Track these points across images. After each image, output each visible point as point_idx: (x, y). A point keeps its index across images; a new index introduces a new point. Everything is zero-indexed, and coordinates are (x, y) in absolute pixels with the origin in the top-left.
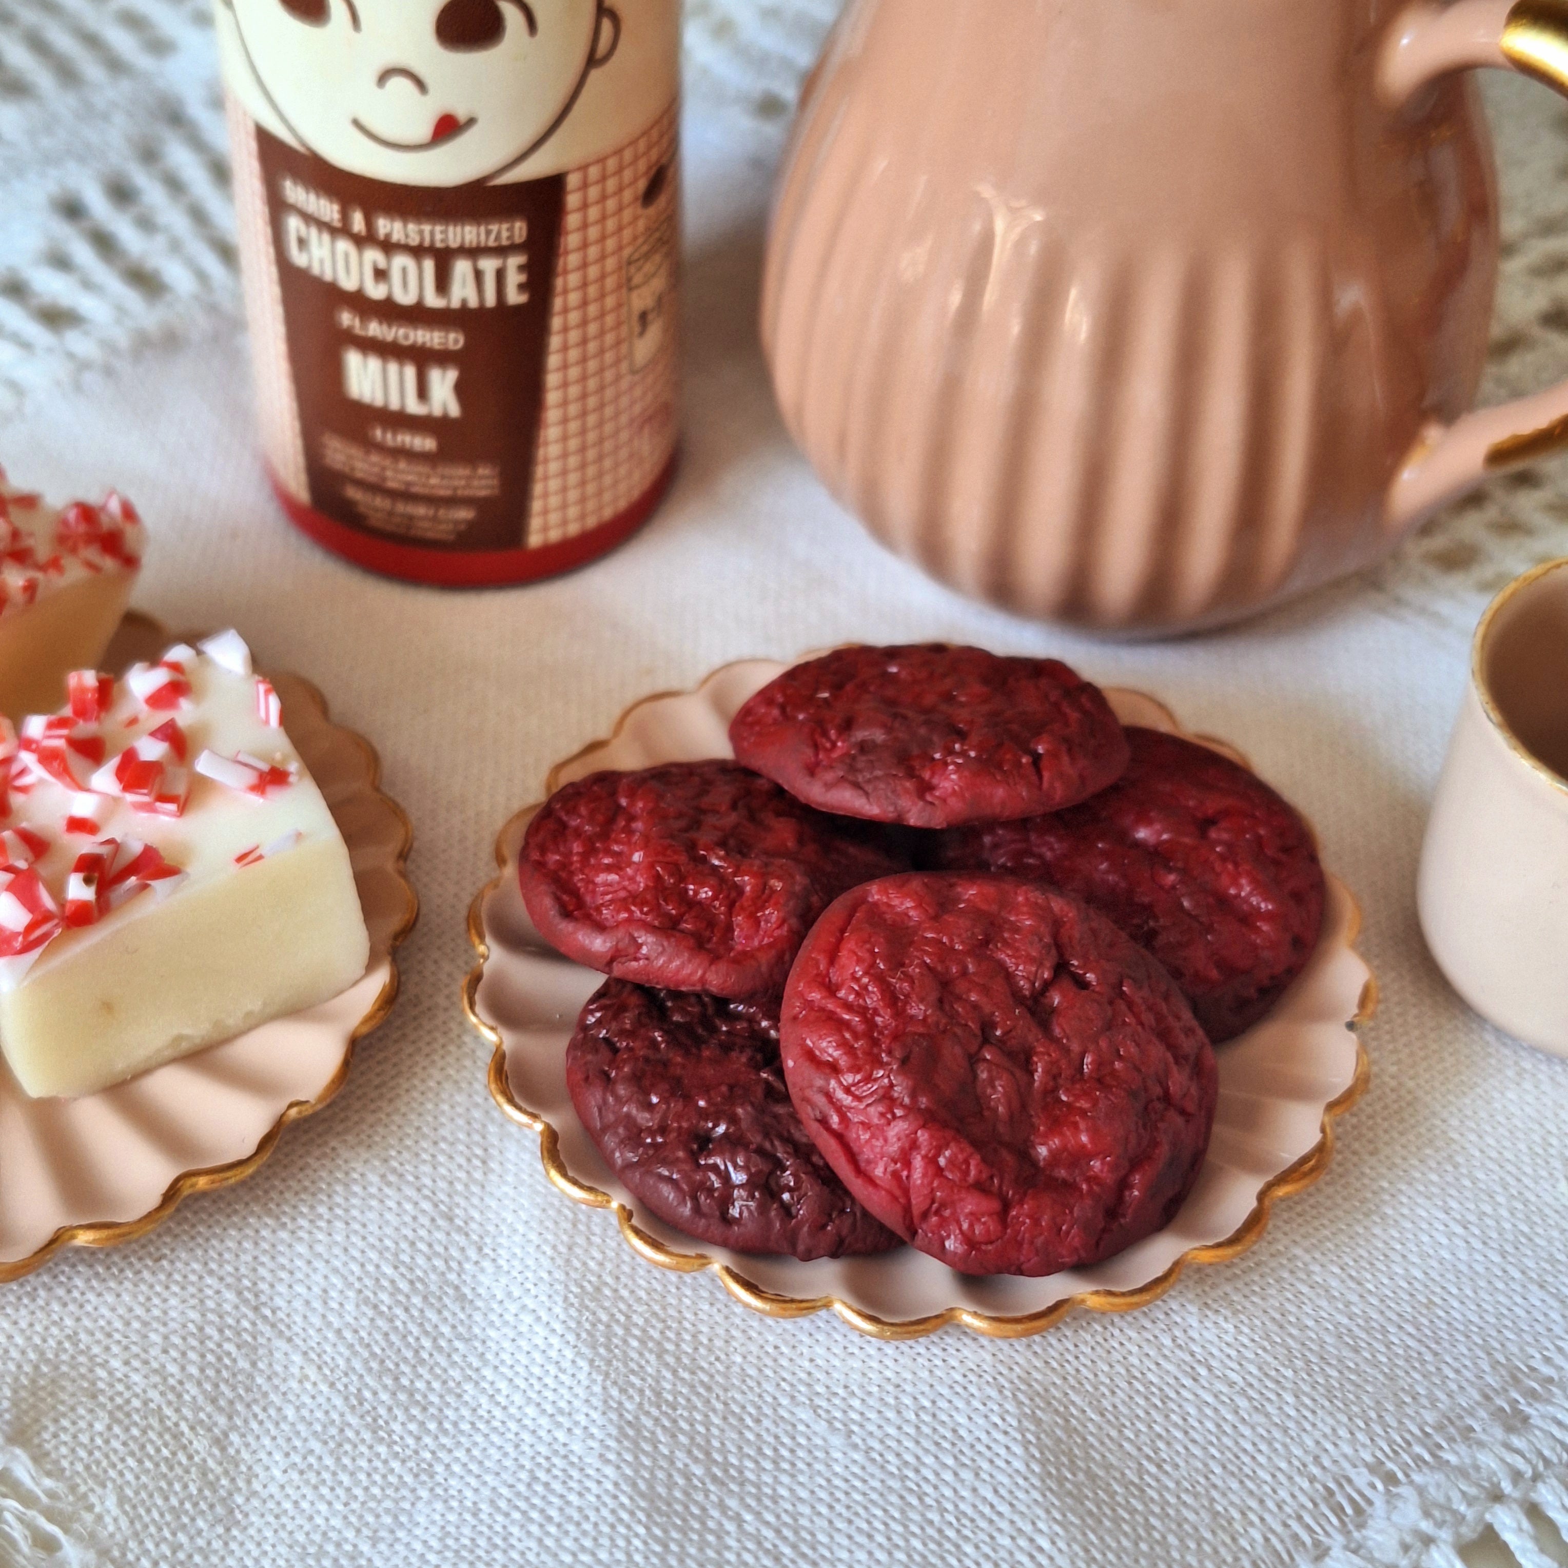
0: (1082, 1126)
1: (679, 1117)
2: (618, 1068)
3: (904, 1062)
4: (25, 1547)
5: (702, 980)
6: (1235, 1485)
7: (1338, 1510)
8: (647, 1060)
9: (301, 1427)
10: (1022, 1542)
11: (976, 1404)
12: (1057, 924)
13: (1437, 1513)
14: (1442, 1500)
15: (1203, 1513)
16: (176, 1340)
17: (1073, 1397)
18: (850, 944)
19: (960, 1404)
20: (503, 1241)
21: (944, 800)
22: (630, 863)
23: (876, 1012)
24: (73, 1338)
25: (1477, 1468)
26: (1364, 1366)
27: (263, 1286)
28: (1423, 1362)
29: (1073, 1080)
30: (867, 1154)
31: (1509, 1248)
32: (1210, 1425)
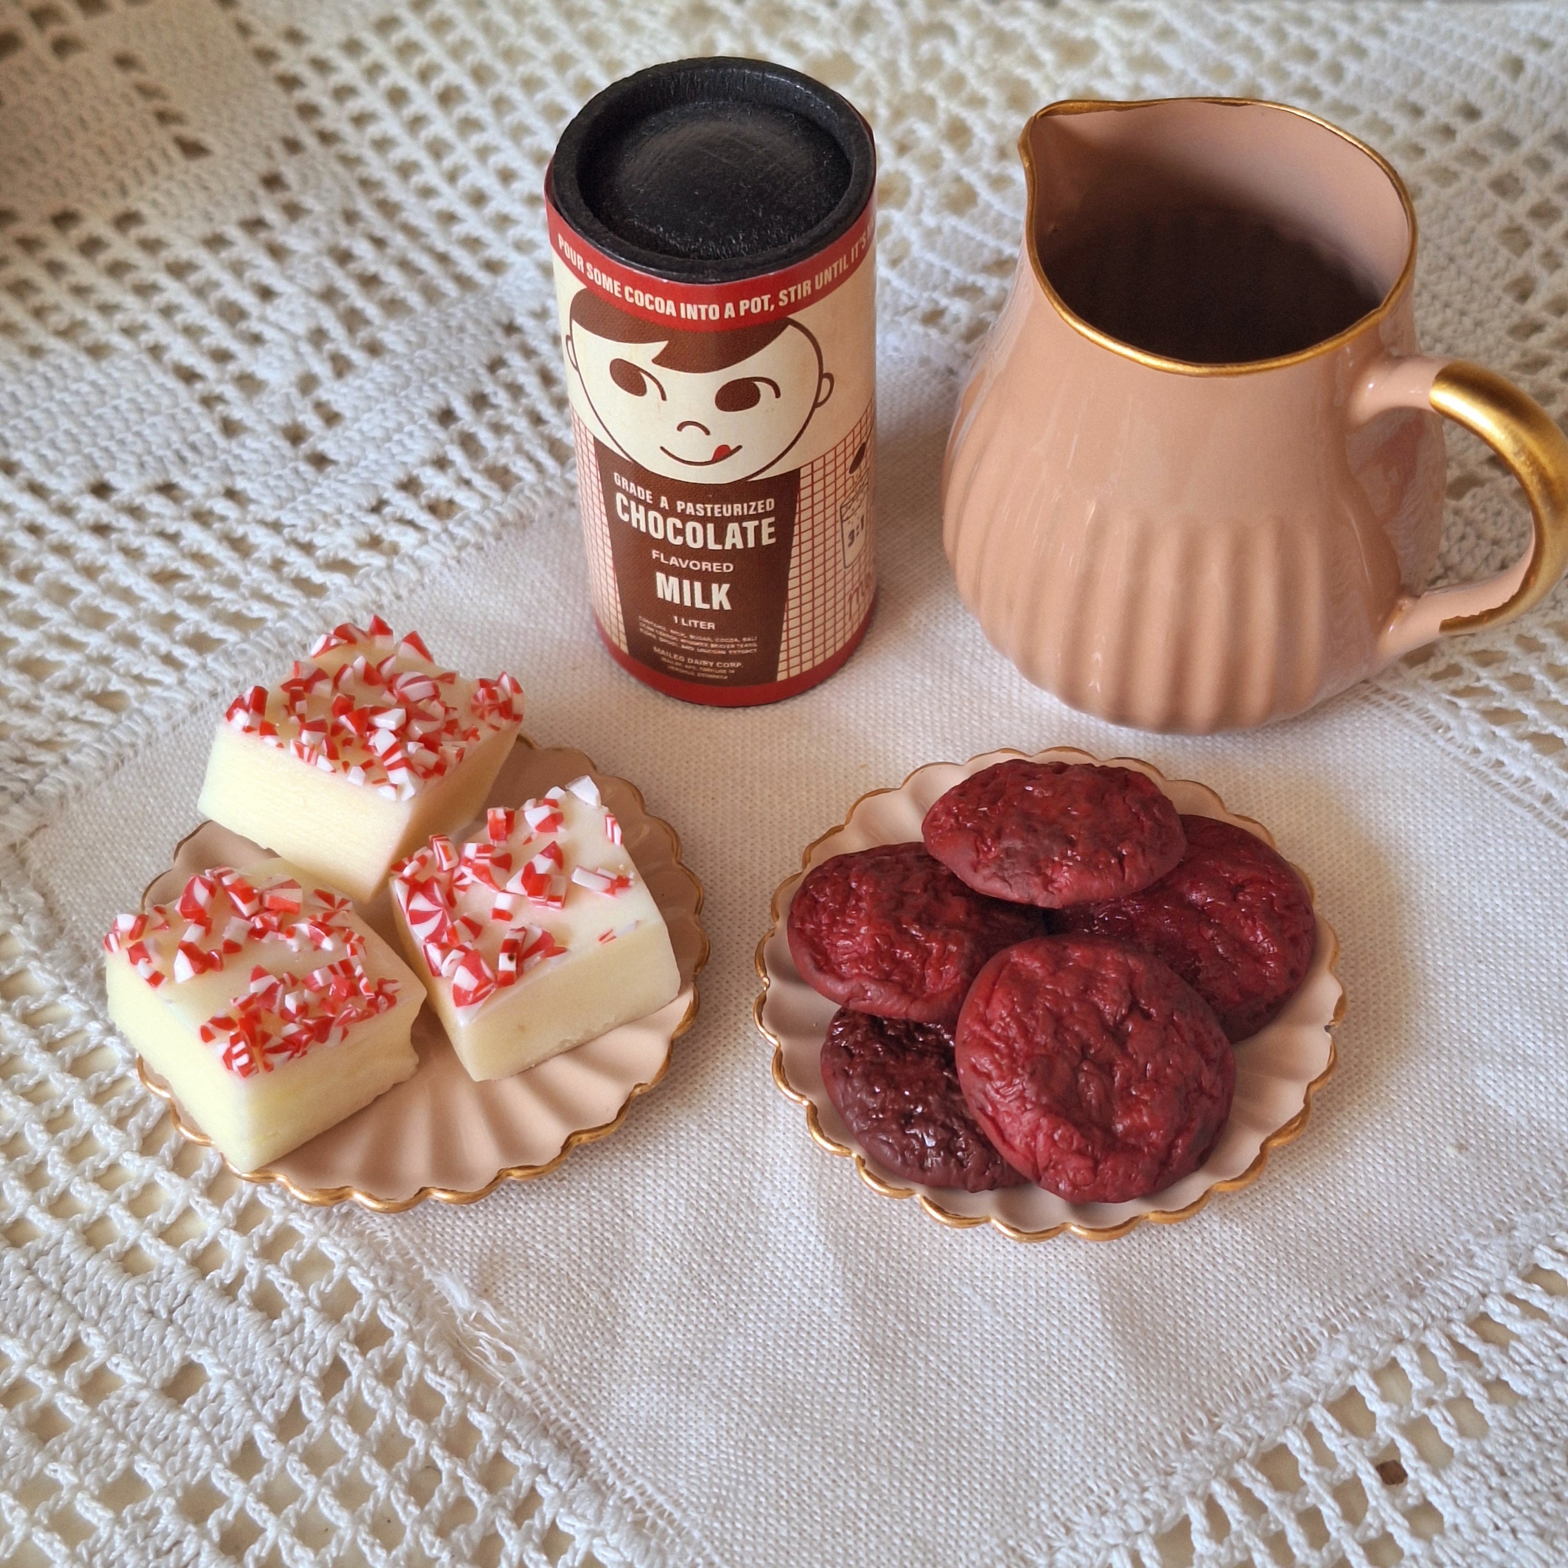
0: (1144, 1111)
1: (893, 1101)
2: (854, 1069)
3: (1032, 1074)
4: (493, 1360)
5: (906, 1013)
6: (1234, 1335)
7: (1299, 1350)
8: (872, 1063)
9: (654, 1285)
10: (1098, 1374)
11: (1074, 1285)
12: (1131, 975)
13: (1360, 1351)
14: (1364, 1343)
15: (1213, 1353)
16: (575, 1231)
17: (1135, 1279)
18: (999, 995)
19: (1064, 1285)
20: (777, 1169)
21: (1060, 890)
22: (859, 934)
23: (1015, 1041)
24: (513, 1231)
25: (1388, 1322)
26: (1324, 1256)
27: (627, 1196)
28: (1361, 1253)
29: (1139, 1081)
30: (1009, 1131)
31: (1424, 1175)
32: (1222, 1296)
